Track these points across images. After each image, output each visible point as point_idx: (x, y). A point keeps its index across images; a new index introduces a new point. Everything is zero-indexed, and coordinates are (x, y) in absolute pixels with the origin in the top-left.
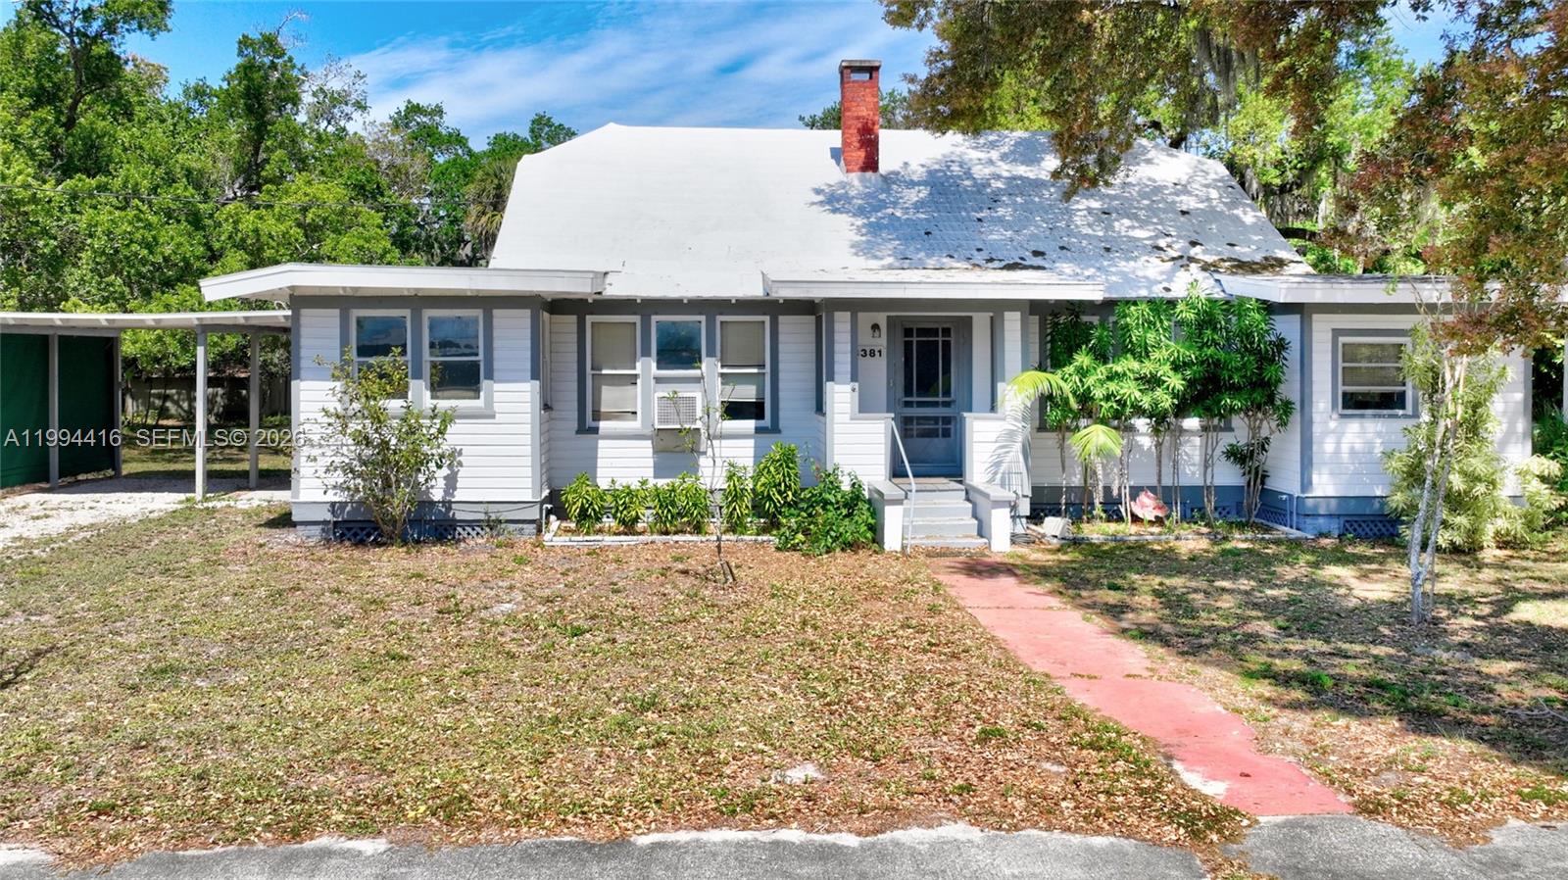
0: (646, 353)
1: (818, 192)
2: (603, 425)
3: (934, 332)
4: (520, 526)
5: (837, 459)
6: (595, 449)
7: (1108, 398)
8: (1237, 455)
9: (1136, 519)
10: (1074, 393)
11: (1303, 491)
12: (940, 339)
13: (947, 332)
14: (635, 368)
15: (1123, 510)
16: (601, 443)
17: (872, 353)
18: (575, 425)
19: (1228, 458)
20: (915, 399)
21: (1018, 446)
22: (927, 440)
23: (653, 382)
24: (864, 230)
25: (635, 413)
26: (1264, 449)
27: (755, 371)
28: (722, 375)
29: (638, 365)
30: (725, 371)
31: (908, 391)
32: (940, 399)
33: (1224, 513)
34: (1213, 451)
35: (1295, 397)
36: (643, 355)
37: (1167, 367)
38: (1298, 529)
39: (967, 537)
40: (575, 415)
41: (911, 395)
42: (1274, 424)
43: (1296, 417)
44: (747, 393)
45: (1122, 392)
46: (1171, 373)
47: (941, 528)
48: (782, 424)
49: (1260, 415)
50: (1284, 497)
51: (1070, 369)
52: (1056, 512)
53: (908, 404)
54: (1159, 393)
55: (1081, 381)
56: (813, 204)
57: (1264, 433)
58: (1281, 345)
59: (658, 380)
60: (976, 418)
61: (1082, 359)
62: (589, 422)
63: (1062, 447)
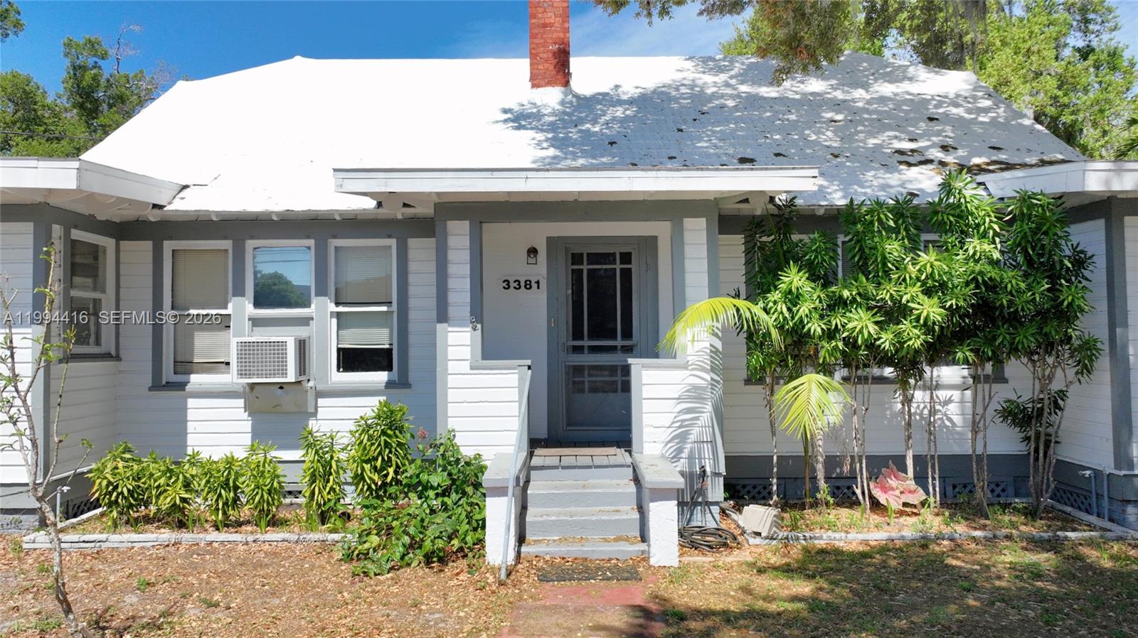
0: (239, 292)
1: (505, 111)
2: (196, 380)
3: (607, 258)
4: (16, 516)
6: (184, 409)
7: (830, 334)
9: (876, 505)
11: (1118, 467)
12: (618, 267)
13: (626, 258)
14: (226, 308)
15: (858, 492)
16: (191, 402)
17: (528, 285)
18: (148, 381)
19: (1005, 418)
20: (586, 343)
21: (709, 407)
22: (600, 395)
23: (247, 324)
25: (228, 364)
26: (1057, 406)
27: (384, 309)
28: (338, 315)
29: (230, 305)
30: (341, 309)
31: (577, 334)
32: (619, 342)
33: (998, 490)
34: (985, 409)
35: (1102, 334)
36: (234, 295)
38: (1111, 520)
40: (148, 366)
41: (582, 338)
42: (1071, 372)
43: (1103, 364)
44: (378, 338)
45: (850, 326)
48: (412, 377)
49: (1050, 360)
50: (1088, 473)
51: (775, 296)
52: (761, 497)
53: (578, 350)
54: (906, 326)
55: (789, 309)
56: (497, 122)
57: (1057, 385)
58: (1079, 260)
59: (256, 322)
60: (644, 366)
61: (792, 279)
62: (168, 374)
63: (770, 404)
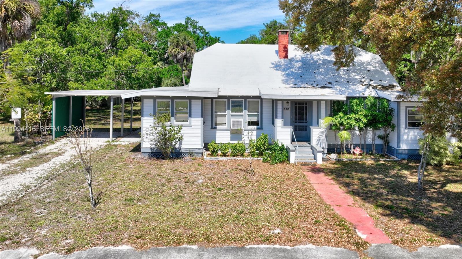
0: (229, 109)
1: (273, 64)
2: (218, 127)
3: (303, 104)
4: (198, 154)
5: (278, 138)
6: (216, 133)
7: (347, 124)
8: (380, 137)
9: (354, 154)
10: (339, 123)
11: (398, 148)
12: (304, 105)
13: (306, 104)
14: (226, 112)
15: (351, 151)
16: (217, 131)
17: (287, 109)
18: (210, 127)
19: (379, 138)
20: (298, 121)
21: (324, 135)
22: (300, 131)
23: (230, 116)
24: (285, 76)
25: (226, 124)
26: (388, 136)
27: (257, 113)
28: (248, 114)
29: (227, 112)
30: (249, 113)
31: (296, 120)
32: (304, 121)
33: (378, 151)
34: (375, 137)
35: (396, 123)
36: (228, 109)
37: (362, 117)
38: (397, 157)
39: (311, 159)
40: (210, 124)
41: (297, 120)
42: (390, 130)
43: (396, 128)
44: (255, 119)
45: (351, 122)
46: (363, 118)
47: (304, 157)
48: (263, 127)
49: (387, 128)
50: (393, 148)
51: (338, 116)
52: (334, 152)
53: (296, 122)
54: (360, 123)
55: (340, 120)
56: (271, 67)
57: (388, 132)
58: (392, 110)
59: (232, 115)
60: (313, 128)
61: (341, 114)
62: (214, 126)
63: (336, 135)
